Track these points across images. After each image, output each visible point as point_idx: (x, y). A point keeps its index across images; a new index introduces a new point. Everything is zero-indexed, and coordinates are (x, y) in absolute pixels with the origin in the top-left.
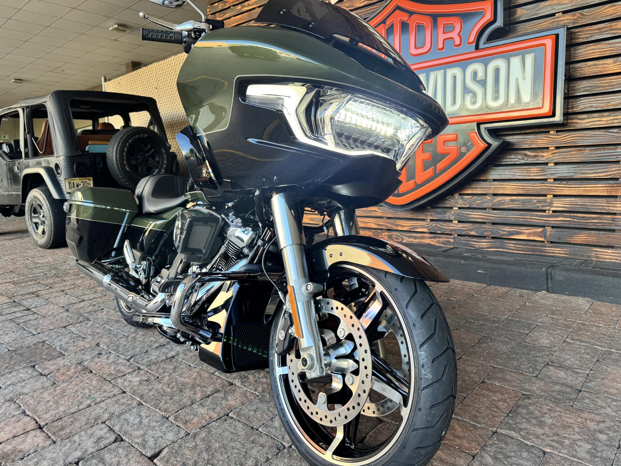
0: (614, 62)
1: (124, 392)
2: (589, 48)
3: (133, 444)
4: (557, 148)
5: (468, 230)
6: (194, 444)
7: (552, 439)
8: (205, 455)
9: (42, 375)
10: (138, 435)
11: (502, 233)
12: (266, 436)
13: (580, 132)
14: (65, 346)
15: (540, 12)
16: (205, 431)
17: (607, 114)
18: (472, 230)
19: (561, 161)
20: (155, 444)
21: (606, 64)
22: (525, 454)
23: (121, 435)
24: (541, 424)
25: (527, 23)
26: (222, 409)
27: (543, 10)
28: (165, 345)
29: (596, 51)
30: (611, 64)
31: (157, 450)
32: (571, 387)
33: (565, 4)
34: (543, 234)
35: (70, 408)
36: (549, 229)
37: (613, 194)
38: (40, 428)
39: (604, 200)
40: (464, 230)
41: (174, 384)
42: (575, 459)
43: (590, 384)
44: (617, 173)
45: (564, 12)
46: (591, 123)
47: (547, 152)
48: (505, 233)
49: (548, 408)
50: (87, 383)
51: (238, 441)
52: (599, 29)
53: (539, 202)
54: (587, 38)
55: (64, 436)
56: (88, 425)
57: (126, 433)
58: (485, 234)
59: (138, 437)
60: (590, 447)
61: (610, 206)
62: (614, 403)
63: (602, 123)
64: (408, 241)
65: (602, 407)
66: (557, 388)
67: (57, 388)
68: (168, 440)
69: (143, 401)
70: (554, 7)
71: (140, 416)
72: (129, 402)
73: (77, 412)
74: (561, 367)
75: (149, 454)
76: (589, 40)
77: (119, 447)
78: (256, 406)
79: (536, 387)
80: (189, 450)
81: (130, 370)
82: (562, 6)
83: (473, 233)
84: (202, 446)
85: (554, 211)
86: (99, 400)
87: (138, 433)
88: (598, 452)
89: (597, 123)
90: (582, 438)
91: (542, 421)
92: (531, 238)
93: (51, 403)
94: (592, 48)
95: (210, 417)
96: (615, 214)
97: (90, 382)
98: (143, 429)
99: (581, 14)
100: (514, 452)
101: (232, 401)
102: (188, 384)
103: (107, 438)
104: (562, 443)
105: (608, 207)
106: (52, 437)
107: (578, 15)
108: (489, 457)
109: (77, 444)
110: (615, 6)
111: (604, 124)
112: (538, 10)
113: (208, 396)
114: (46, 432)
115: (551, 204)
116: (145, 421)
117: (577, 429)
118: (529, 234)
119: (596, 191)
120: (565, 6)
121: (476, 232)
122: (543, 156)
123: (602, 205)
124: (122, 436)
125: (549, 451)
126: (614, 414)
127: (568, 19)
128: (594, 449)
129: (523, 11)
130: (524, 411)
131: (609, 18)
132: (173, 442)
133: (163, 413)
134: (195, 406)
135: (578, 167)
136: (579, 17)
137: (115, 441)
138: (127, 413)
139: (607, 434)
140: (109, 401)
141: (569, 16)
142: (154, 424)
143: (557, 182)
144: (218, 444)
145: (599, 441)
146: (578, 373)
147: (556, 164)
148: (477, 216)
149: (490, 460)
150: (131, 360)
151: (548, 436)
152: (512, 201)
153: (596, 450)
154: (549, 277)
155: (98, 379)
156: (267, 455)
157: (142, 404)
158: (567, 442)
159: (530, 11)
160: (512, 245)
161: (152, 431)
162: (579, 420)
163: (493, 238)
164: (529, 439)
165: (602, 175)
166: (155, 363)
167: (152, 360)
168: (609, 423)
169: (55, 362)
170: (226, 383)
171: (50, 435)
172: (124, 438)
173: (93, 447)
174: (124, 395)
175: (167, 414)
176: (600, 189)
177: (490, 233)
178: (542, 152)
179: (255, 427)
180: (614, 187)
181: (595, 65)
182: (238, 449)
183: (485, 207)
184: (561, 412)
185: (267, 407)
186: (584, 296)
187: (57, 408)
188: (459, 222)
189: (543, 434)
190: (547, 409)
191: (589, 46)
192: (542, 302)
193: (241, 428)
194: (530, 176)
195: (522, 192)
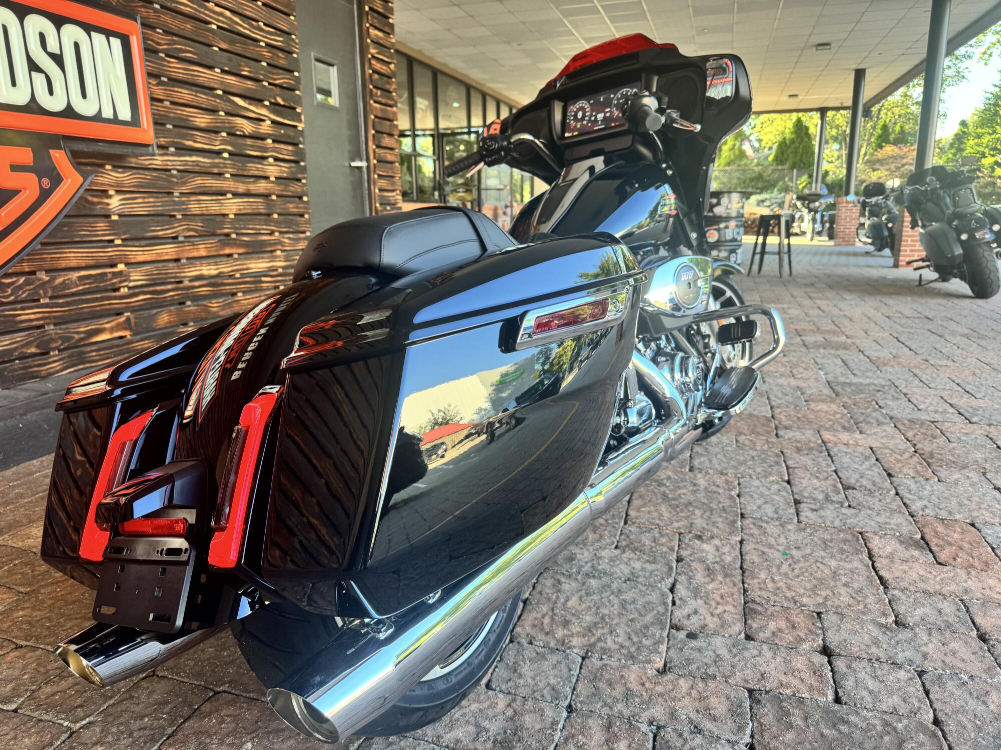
3: (791, 494)
5: (23, 346)
11: (77, 336)
18: (28, 344)
19: (127, 211)
34: (126, 324)
39: (174, 264)
40: (16, 349)
44: (180, 230)
48: (82, 335)
53: (114, 276)
63: (158, 162)
85: (131, 288)
89: (155, 162)
92: (115, 335)
105: (179, 273)
111: (160, 165)
115: (128, 278)
119: (167, 254)
121: (37, 347)
123: (173, 270)
147: (120, 216)
148: (32, 317)
152: (81, 278)
160: (94, 354)
165: (168, 233)
172: (793, 501)
176: (170, 251)
180: (176, 247)
194: (98, 235)
195: (92, 262)
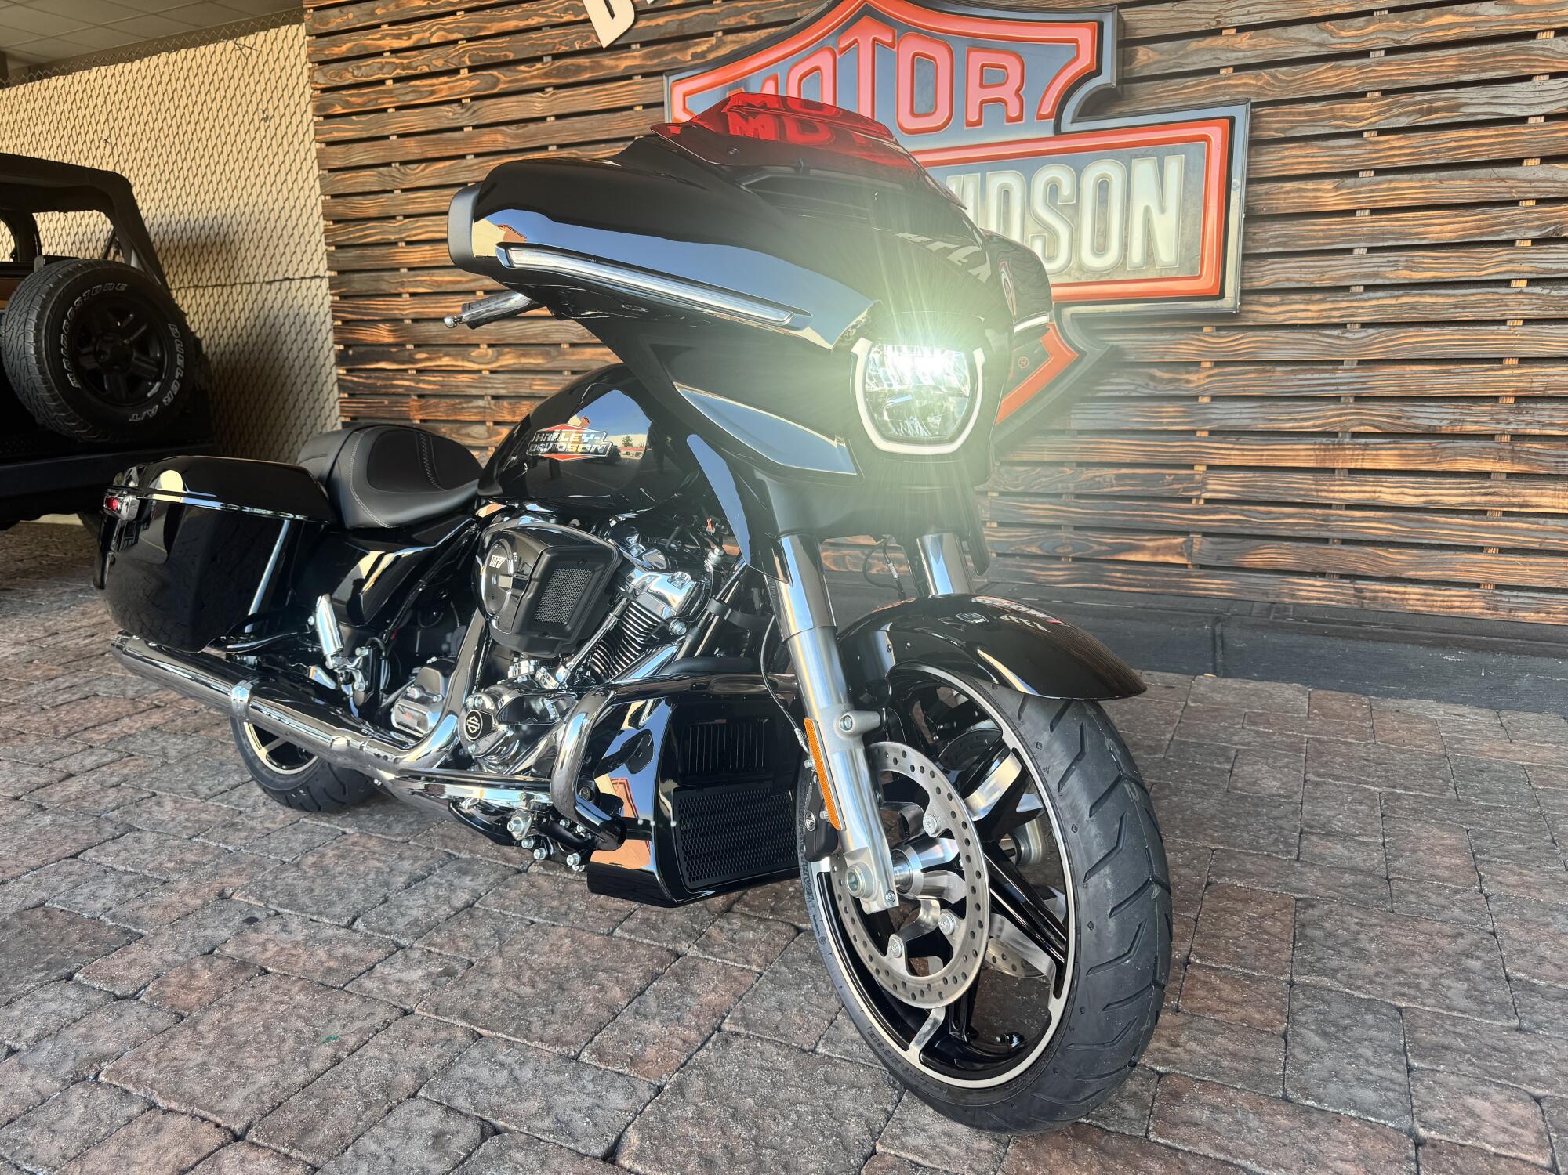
0: (1337, 188)
1: (406, 1013)
2: (1287, 153)
3: (539, 1136)
4: (1217, 364)
5: (1022, 543)
6: (692, 1108)
7: (1396, 980)
8: (737, 1129)
9: (117, 998)
10: (533, 1110)
11: (1096, 547)
12: (848, 1064)
13: (1266, 333)
14: (126, 910)
15: (1189, 60)
16: (698, 1075)
17: (1318, 296)
18: (1030, 543)
19: (1226, 392)
20: (596, 1125)
21: (1318, 190)
22: (1370, 1018)
23: (487, 1118)
24: (1362, 955)
25: (1160, 83)
26: (698, 1016)
27: (1195, 59)
28: (423, 878)
29: (1301, 160)
30: (1330, 191)
31: (612, 1138)
32: (1369, 873)
33: (1240, 50)
34: (1185, 549)
35: (285, 1075)
36: (1197, 539)
37: (1328, 465)
38: (237, 1138)
39: (1309, 476)
40: (1012, 544)
41: (528, 973)
42: (1455, 1014)
43: (1398, 864)
44: (1335, 422)
45: (1238, 68)
46: (1288, 315)
47: (1197, 372)
48: (1104, 548)
49: (1356, 920)
50: (282, 1003)
51: (792, 1086)
52: (1307, 114)
53: (1178, 479)
54: (1284, 130)
55: (329, 1147)
56: (376, 1110)
57: (498, 1113)
58: (1060, 550)
59: (538, 1115)
60: (1466, 986)
61: (1321, 491)
62: (1458, 897)
63: (1310, 314)
64: (883, 569)
65: (1443, 907)
66: (1348, 878)
67: (201, 1028)
68: (620, 1110)
69: (481, 1027)
70: (1220, 55)
71: (502, 1065)
72: (443, 1035)
73: (314, 1080)
74: (1329, 834)
75: (598, 1150)
76: (1288, 135)
77: (509, 1148)
78: (773, 999)
79: (1310, 880)
80: (694, 1125)
81: (380, 953)
82: (1234, 55)
83: (1033, 550)
84: (714, 1110)
85: (1207, 501)
86: (352, 1041)
87: (532, 1105)
88: (1483, 993)
89: (1299, 315)
90: (1443, 971)
91: (1359, 948)
92: (1160, 559)
93: (216, 1070)
94: (1294, 152)
95: (684, 1042)
96: (1329, 506)
97: (286, 998)
98: (533, 1094)
99: (1274, 77)
100: (1348, 1016)
101: (709, 993)
102: (567, 968)
103: (457, 1132)
104: (1418, 987)
105: (1317, 491)
106: (293, 1154)
107: (1267, 77)
108: (1312, 1035)
109: (384, 1160)
110: (1340, 67)
111: (1313, 318)
112: (1185, 56)
113: (642, 992)
114: (266, 1144)
115: (1202, 486)
116: (527, 1074)
117: (1426, 956)
118: (1157, 551)
119: (1294, 458)
120: (1240, 55)
121: (1040, 547)
122: (1188, 381)
123: (1304, 484)
124: (493, 1121)
125: (1403, 1004)
126: (1469, 917)
127: (1245, 84)
128: (1476, 990)
129: (1151, 54)
130: (1318, 933)
131: (1328, 92)
132: (636, 1114)
133: (557, 1049)
134: (627, 1019)
135: (1261, 407)
136: (1268, 83)
137: (484, 1137)
138: (460, 1062)
139: (1479, 958)
140: (381, 1039)
141: (1247, 78)
142: (556, 1078)
143: (1215, 438)
144: (750, 1101)
145: (1474, 973)
146: (1367, 844)
147: (1214, 398)
148: (1042, 513)
149: (1317, 1039)
150: (359, 925)
151: (1387, 977)
152: (1118, 477)
153: (1478, 991)
154: (1219, 643)
155: (303, 988)
156: (881, 1104)
157: (481, 1036)
158: (1425, 984)
159: (1166, 57)
160: (1118, 575)
161: (563, 1095)
162: (1421, 938)
163: (1075, 559)
164: (1359, 988)
165: (1307, 426)
166: (436, 927)
167: (417, 920)
168: (1470, 938)
169: (128, 958)
170: (665, 954)
171: (284, 1150)
172: (500, 1123)
173: (438, 1160)
174: (410, 1019)
175: (569, 1050)
176: (1302, 454)
177: (1071, 549)
178: (1188, 373)
179: (806, 1047)
180: (1329, 450)
181: (1299, 190)
182: (805, 1103)
183: (1059, 491)
184: (1382, 926)
185: (802, 998)
186: (1289, 681)
187: (247, 1080)
188: (1001, 524)
189: (1377, 974)
190: (1357, 924)
191: (1287, 149)
192: (1218, 697)
193: (778, 1054)
194: (1161, 423)
195: (1142, 459)
